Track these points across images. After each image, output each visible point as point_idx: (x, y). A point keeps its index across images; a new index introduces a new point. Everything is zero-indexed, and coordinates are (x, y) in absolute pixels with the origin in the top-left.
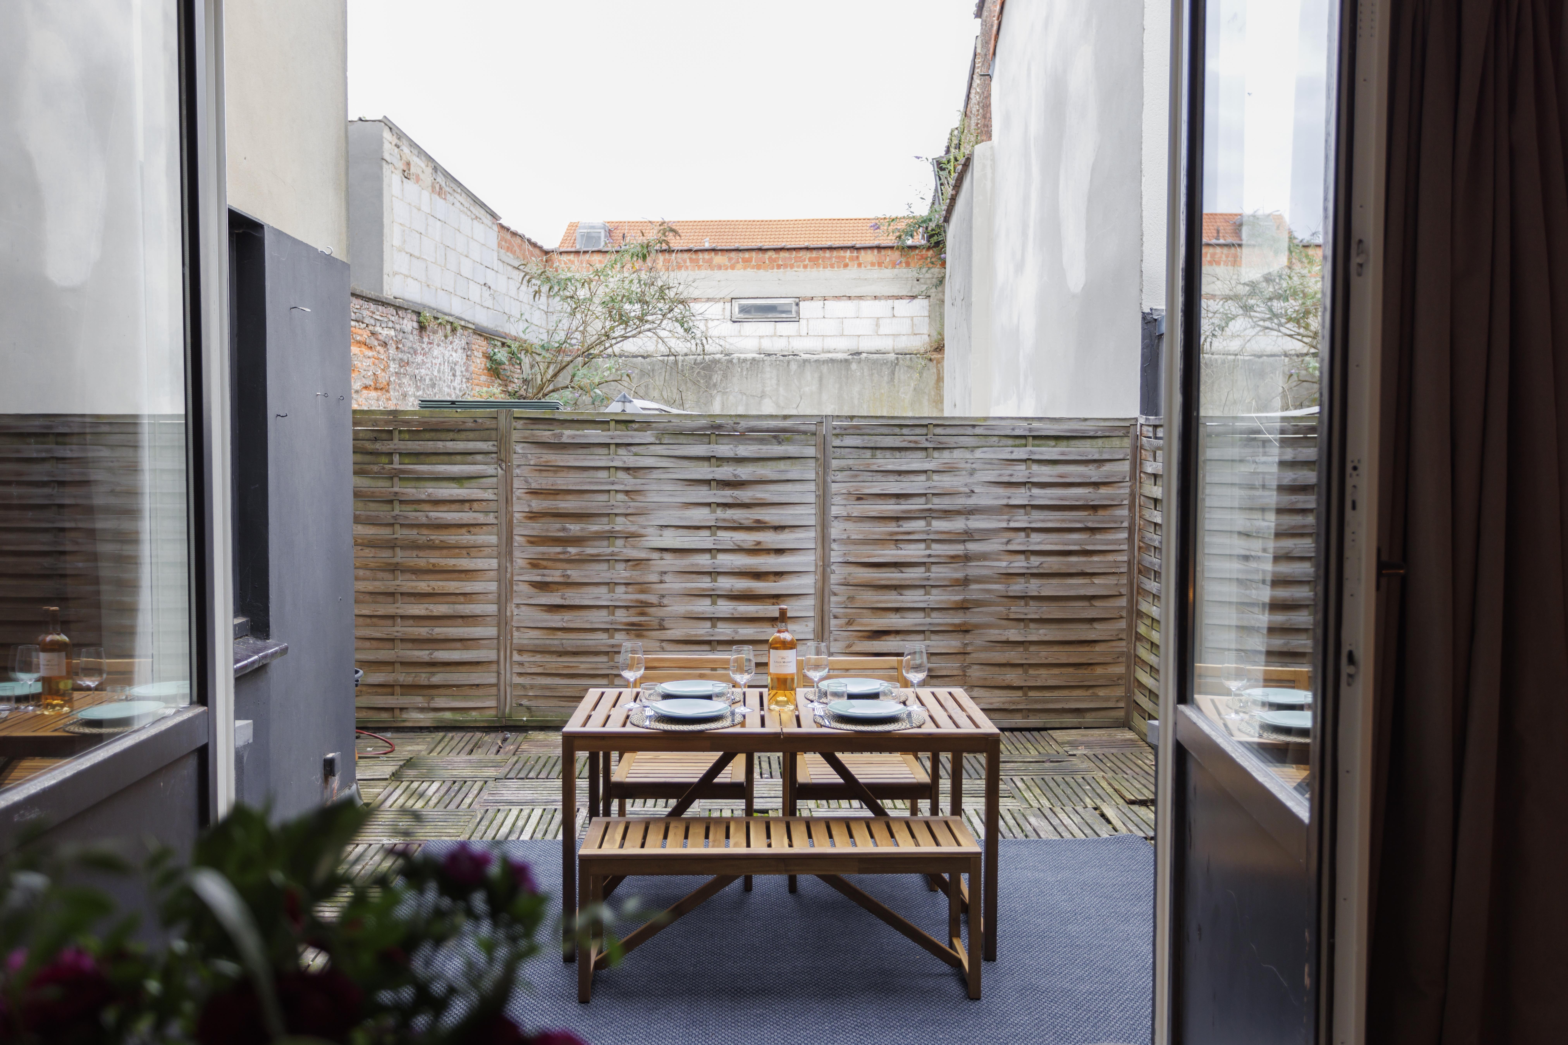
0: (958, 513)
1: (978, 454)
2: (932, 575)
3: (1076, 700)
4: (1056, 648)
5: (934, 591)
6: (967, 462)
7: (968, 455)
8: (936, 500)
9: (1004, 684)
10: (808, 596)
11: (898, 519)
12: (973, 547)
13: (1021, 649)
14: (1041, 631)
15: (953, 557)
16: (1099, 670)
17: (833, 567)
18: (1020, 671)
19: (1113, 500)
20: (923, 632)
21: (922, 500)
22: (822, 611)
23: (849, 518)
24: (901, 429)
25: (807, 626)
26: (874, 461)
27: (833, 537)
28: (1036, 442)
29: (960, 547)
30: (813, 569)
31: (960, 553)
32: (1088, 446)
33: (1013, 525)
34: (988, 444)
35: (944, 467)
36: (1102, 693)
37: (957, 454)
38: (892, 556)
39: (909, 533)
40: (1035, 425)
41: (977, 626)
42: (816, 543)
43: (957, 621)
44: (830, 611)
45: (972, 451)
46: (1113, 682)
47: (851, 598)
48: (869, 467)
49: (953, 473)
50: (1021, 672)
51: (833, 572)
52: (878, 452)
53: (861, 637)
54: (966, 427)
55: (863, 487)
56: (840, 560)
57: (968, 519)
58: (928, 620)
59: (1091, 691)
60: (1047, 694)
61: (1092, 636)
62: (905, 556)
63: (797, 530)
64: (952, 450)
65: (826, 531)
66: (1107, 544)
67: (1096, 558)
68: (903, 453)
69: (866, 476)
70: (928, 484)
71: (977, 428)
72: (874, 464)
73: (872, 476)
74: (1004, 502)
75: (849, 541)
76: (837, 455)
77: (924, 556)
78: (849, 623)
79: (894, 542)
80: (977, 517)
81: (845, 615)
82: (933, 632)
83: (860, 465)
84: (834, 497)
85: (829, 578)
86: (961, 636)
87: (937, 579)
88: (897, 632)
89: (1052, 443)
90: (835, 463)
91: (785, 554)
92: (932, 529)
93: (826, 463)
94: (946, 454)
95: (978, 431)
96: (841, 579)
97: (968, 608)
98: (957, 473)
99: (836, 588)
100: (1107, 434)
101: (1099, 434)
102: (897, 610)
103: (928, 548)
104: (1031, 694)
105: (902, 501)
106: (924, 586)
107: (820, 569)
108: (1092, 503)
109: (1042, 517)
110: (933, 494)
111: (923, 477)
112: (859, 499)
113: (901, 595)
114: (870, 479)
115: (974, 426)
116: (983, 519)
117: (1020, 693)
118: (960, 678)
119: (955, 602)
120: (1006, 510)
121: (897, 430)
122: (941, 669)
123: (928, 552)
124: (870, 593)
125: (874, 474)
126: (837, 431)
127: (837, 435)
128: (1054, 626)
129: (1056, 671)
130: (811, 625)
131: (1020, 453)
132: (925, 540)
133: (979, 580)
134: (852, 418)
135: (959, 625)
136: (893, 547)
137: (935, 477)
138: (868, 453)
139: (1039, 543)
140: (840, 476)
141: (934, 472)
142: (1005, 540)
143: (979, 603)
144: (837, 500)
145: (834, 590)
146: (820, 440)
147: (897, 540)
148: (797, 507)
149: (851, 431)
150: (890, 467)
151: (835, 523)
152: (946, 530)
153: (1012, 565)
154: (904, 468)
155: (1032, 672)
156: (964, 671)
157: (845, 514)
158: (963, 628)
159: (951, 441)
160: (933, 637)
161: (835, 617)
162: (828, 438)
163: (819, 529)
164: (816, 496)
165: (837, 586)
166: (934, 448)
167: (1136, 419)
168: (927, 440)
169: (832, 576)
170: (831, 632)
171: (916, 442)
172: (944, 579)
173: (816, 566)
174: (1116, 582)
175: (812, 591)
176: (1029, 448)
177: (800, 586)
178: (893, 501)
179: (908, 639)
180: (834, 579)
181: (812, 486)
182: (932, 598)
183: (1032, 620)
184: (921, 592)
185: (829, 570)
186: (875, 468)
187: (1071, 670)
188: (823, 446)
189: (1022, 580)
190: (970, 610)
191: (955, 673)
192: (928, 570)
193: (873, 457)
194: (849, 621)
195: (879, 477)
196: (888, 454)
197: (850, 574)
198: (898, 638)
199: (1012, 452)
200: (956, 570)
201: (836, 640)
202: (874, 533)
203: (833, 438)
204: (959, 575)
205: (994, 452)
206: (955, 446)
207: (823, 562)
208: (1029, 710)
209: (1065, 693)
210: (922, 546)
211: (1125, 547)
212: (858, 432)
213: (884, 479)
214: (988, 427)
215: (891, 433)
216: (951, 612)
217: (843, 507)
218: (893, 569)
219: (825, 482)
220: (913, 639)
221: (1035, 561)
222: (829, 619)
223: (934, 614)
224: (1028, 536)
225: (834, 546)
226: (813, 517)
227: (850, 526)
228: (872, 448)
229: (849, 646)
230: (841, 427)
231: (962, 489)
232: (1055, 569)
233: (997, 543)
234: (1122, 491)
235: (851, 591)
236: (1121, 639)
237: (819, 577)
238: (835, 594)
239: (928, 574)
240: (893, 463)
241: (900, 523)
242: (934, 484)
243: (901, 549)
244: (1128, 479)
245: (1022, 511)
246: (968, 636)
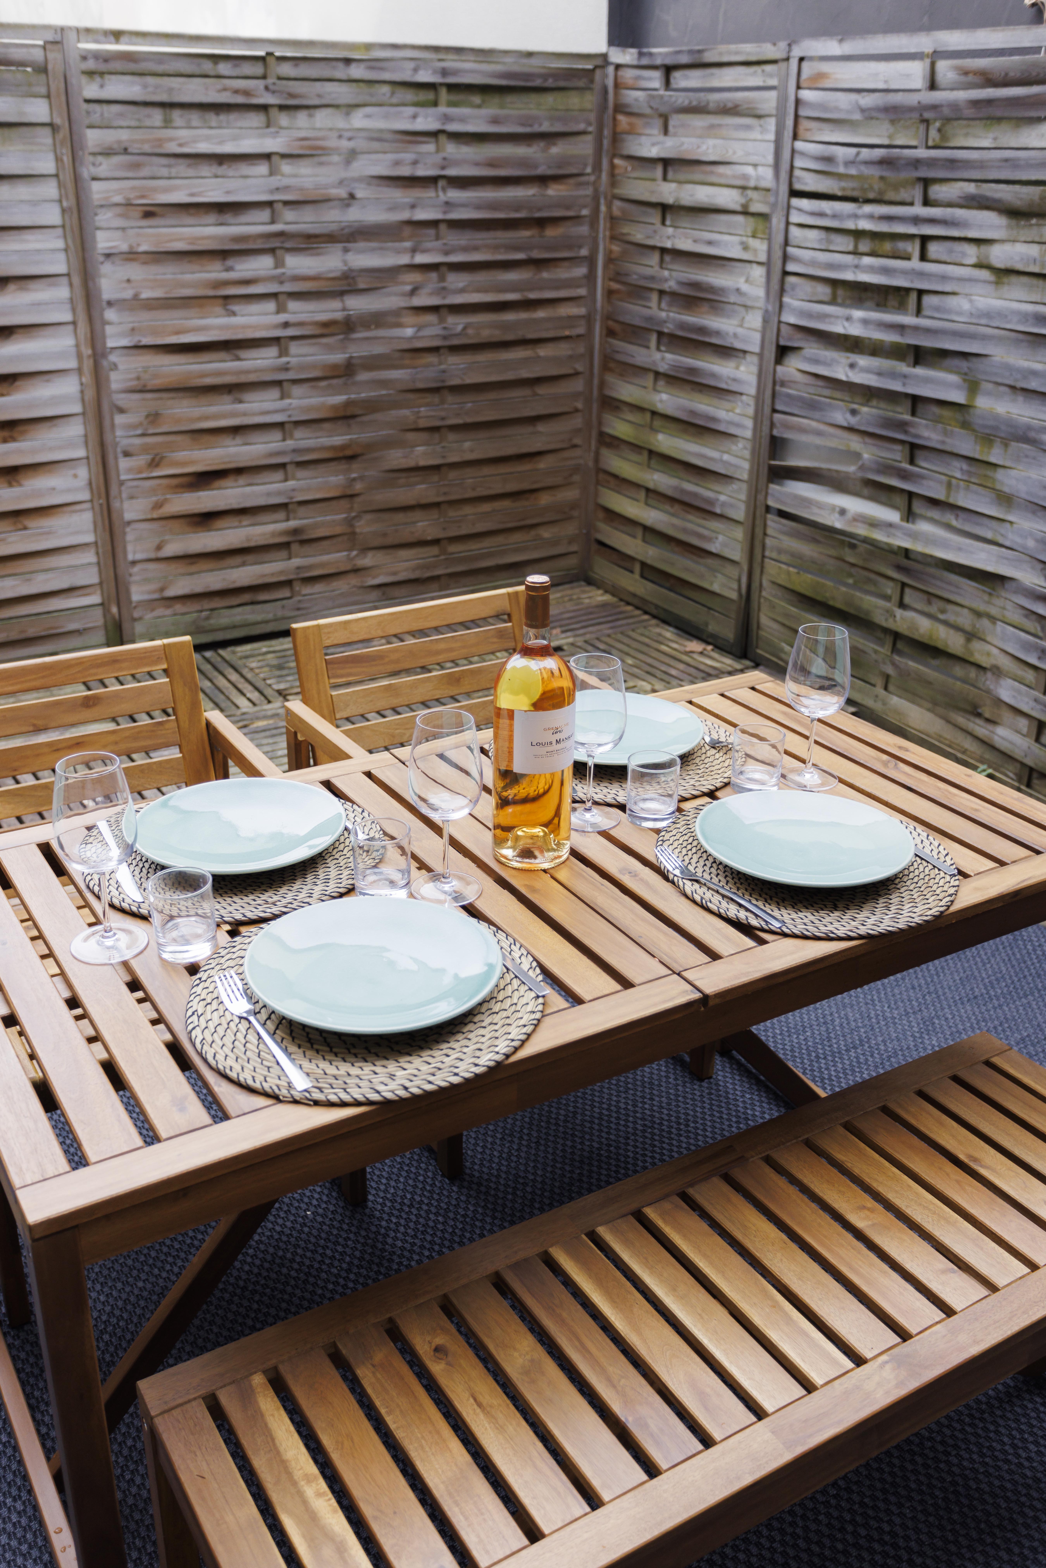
0: (330, 238)
1: (359, 120)
2: (293, 361)
3: (516, 550)
4: (487, 470)
5: (297, 390)
6: (340, 137)
7: (338, 121)
8: (289, 215)
9: (411, 539)
10: (71, 419)
11: (223, 254)
12: (358, 304)
13: (435, 478)
14: (467, 445)
15: (326, 325)
16: (545, 499)
17: (113, 358)
18: (434, 514)
19: (568, 208)
20: (283, 466)
21: (264, 215)
22: (102, 445)
23: (131, 256)
24: (216, 63)
25: (75, 476)
26: (170, 133)
27: (106, 296)
28: (454, 97)
29: (336, 304)
30: (73, 364)
31: (339, 316)
32: (532, 106)
33: (420, 259)
34: (373, 100)
35: (302, 147)
36: (546, 533)
37: (322, 119)
38: (221, 328)
39: (247, 282)
40: (451, 63)
41: (371, 446)
42: (74, 310)
43: (338, 440)
44: (116, 444)
45: (348, 114)
46: (562, 514)
47: (154, 417)
48: (160, 146)
49: (316, 159)
50: (436, 516)
51: (114, 367)
52: (176, 114)
53: (177, 486)
54: (334, 63)
55: (155, 190)
56: (125, 342)
57: (346, 250)
58: (290, 443)
59: (533, 533)
60: (474, 546)
61: (537, 445)
62: (244, 327)
63: (33, 285)
64: (312, 111)
65: (91, 284)
66: (557, 288)
67: (541, 314)
68: (223, 117)
69: (158, 166)
70: (275, 181)
71: (354, 65)
72: (171, 140)
73: (169, 166)
74: (405, 215)
75: (137, 304)
76: (95, 118)
77: (277, 326)
78: (154, 463)
79: (220, 301)
80: (361, 245)
81: (145, 449)
82: (301, 464)
83: (143, 141)
84: (99, 211)
85: (108, 379)
86: (343, 466)
87: (302, 367)
88: (239, 471)
89: (477, 99)
90: (93, 138)
91: (14, 337)
92: (289, 273)
93: (75, 138)
94: (302, 118)
95: (356, 72)
96: (131, 380)
97: (353, 417)
98: (323, 159)
99: (121, 399)
100: (562, 84)
101: (550, 83)
102: (236, 430)
103: (281, 309)
104: (453, 548)
105: (228, 217)
106: (279, 383)
107: (88, 364)
108: (538, 215)
109: (463, 242)
110: (286, 203)
111: (262, 168)
112: (148, 215)
113: (241, 402)
114: (164, 172)
115: (348, 61)
116: (373, 250)
117: (434, 550)
118: (345, 538)
119: (334, 407)
120: (407, 231)
121: (207, 66)
122: (316, 526)
123: (283, 317)
124: (185, 402)
125: (172, 161)
126: (91, 65)
127: (90, 74)
128: (482, 434)
129: (486, 507)
130: (83, 473)
131: (427, 121)
132: (274, 295)
133: (373, 363)
134: (117, 35)
135: (343, 447)
136: (219, 310)
137: (286, 167)
138: (157, 116)
139: (462, 291)
140: (105, 166)
141: (284, 156)
142: (408, 288)
143: (372, 406)
144: (104, 218)
145: (120, 403)
146: (57, 85)
147: (226, 297)
148: (28, 236)
149: (117, 66)
150: (203, 147)
151: (106, 268)
152: (311, 272)
153: (421, 334)
154: (229, 148)
155: (452, 513)
156: (352, 526)
157: (124, 247)
158: (349, 453)
159: (310, 92)
160: (301, 473)
161: (127, 454)
162: (73, 81)
163: (76, 280)
164: (64, 211)
165: (123, 396)
166: (282, 108)
167: (605, 56)
168: (267, 88)
169: (113, 376)
170: (122, 483)
171: (246, 93)
172: (313, 366)
173: (79, 356)
174: (570, 353)
175: (77, 408)
176: (442, 109)
177: (54, 400)
178: (212, 218)
179: (259, 481)
180: (117, 380)
181: (50, 189)
182: (294, 402)
183: (453, 428)
184: (275, 393)
185: (105, 363)
186: (173, 148)
187: (506, 503)
188: (63, 98)
189: (432, 359)
190: (359, 419)
191: (338, 530)
192: (283, 353)
193: (167, 123)
194: (153, 460)
195: (181, 168)
196: (195, 117)
197: (146, 369)
198: (242, 480)
199: (415, 117)
200: (330, 349)
201: (132, 497)
202: (184, 285)
203: (84, 79)
204: (338, 358)
205: (386, 117)
206: (316, 101)
207: (93, 347)
208: (451, 575)
209: (500, 539)
210: (271, 306)
211: (582, 292)
212: (132, 67)
213: (191, 172)
214: (374, 63)
215: (197, 71)
216: (326, 425)
217: (119, 234)
218: (222, 355)
219: (77, 179)
220: (267, 480)
221: (457, 323)
222: (116, 458)
223: (299, 433)
224: (442, 279)
225: (110, 315)
226: (62, 256)
227: (136, 272)
228: (162, 105)
229: (158, 506)
230: (97, 56)
231: (335, 192)
232: (486, 335)
233: (396, 294)
234: (581, 192)
235: (151, 402)
236: (575, 446)
237: (87, 378)
238: (121, 411)
239: (284, 360)
240: (208, 138)
241: (230, 262)
242: (286, 181)
243: (234, 314)
244: (589, 170)
245: (432, 232)
246: (355, 465)
